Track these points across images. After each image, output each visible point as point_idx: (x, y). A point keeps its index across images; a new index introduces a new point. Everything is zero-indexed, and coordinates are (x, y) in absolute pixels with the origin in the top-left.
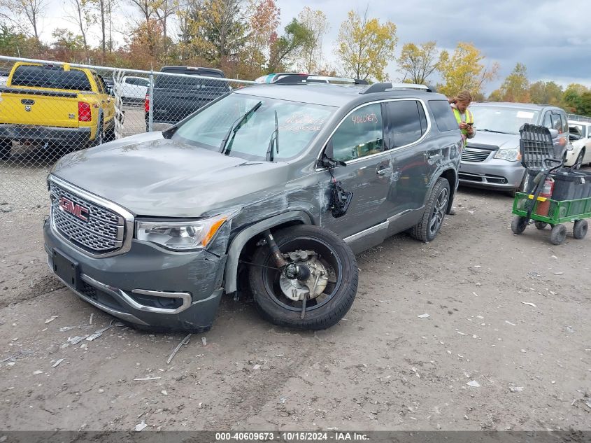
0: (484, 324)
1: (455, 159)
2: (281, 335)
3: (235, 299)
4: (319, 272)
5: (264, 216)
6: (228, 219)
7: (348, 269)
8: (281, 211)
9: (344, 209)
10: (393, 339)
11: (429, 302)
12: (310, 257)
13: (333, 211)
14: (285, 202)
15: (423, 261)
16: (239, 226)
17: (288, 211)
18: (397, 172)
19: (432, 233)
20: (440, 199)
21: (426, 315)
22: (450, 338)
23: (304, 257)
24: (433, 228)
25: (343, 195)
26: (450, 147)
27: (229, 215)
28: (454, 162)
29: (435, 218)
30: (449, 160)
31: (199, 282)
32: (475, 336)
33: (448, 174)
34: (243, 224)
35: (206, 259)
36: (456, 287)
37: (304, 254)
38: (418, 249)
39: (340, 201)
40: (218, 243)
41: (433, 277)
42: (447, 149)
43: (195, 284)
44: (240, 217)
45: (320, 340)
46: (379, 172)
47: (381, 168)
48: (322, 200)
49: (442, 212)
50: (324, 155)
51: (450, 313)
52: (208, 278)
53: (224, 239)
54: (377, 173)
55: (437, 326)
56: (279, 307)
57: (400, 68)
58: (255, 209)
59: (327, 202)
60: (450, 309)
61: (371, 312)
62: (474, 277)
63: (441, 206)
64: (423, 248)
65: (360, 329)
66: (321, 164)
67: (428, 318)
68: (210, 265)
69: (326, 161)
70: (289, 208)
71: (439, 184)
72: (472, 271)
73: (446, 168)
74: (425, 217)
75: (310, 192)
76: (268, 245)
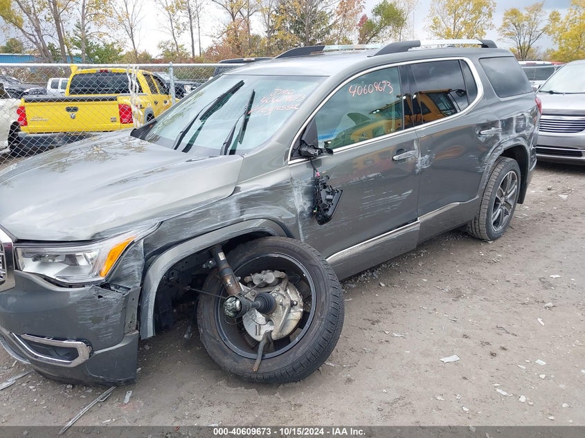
0: (543, 376)
1: (524, 132)
2: (232, 390)
3: (185, 336)
4: (289, 302)
5: (199, 230)
6: (136, 240)
7: (323, 299)
8: (229, 221)
9: (329, 213)
10: (389, 399)
11: (465, 336)
12: (280, 280)
13: (317, 215)
14: (235, 210)
15: (476, 269)
16: (159, 246)
17: (242, 221)
18: (427, 156)
19: (496, 230)
20: (504, 185)
21: (454, 358)
22: (482, 401)
23: (270, 281)
24: (496, 223)
25: (328, 193)
26: (515, 116)
27: (137, 234)
28: (524, 137)
29: (499, 210)
30: (515, 135)
31: (96, 326)
32: (523, 399)
33: (515, 153)
34: (164, 244)
35: (100, 297)
36: (514, 309)
37: (270, 277)
38: (475, 251)
39: (324, 202)
40: (125, 272)
41: (483, 293)
42: (510, 120)
43: (92, 328)
44: (158, 235)
45: (282, 400)
46: (394, 158)
47: (400, 151)
48: (300, 202)
49: (511, 202)
50: (301, 142)
51: (493, 355)
52: (110, 321)
53: (135, 266)
54: (393, 160)
55: (465, 378)
56: (229, 352)
57: (502, 37)
58: (182, 222)
59: (309, 204)
60: (495, 347)
61: (374, 352)
62: (546, 294)
63: (507, 194)
64: (481, 251)
65: (349, 380)
66: (298, 153)
67: (456, 363)
68: (109, 304)
69: (304, 149)
70: (241, 217)
71: (501, 166)
72: (546, 284)
73: (511, 144)
74: (482, 210)
75: (278, 193)
76: (217, 267)
